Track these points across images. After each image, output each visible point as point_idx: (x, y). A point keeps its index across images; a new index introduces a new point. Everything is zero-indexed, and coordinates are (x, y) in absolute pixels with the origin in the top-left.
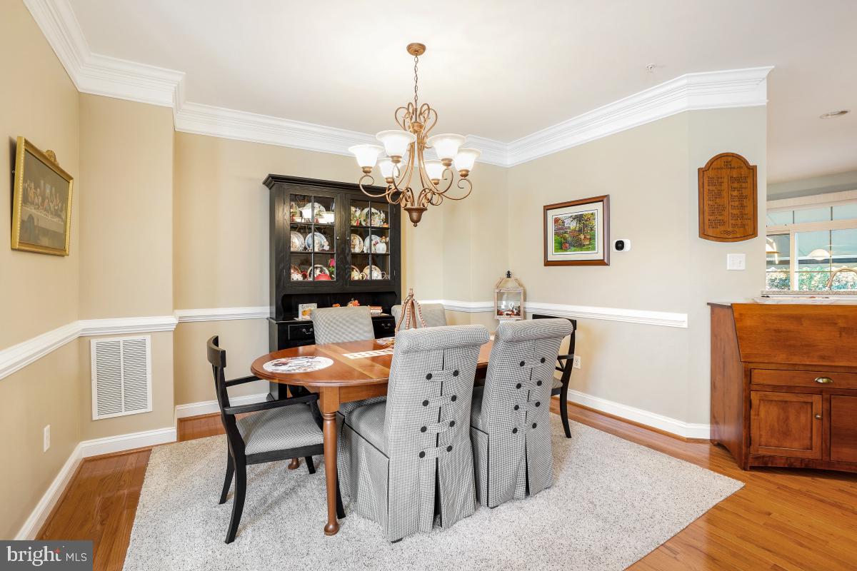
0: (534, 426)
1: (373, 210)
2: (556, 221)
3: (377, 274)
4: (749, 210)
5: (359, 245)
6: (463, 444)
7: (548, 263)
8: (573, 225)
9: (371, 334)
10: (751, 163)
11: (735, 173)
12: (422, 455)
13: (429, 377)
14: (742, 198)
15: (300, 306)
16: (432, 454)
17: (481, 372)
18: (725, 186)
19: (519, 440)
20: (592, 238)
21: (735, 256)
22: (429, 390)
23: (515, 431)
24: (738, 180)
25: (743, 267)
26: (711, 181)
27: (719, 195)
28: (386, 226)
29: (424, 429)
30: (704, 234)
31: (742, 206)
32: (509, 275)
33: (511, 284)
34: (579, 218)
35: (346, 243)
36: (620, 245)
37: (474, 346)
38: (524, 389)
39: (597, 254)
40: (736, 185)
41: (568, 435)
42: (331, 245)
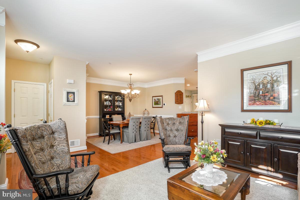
0: (148, 130)
1: (119, 97)
2: (154, 99)
3: (120, 110)
4: (182, 99)
5: (117, 104)
6: (138, 132)
7: (153, 107)
8: (157, 100)
9: (122, 120)
10: (182, 92)
11: (180, 94)
12: (133, 132)
13: (134, 122)
14: (181, 97)
15: (106, 115)
16: (135, 129)
17: (140, 123)
18: (179, 96)
19: (146, 132)
20: (160, 103)
21: (180, 106)
22: (134, 124)
23: (145, 131)
24: (181, 95)
25: (181, 108)
26: (177, 95)
27: (178, 97)
28: (122, 100)
29: (133, 129)
30: (176, 103)
31: (181, 99)
32: (146, 109)
33: (146, 111)
34: (158, 99)
35: (114, 103)
36: (164, 104)
37: (139, 119)
38: (146, 125)
39: (161, 106)
40: (180, 95)
41: (155, 136)
42: (111, 104)
